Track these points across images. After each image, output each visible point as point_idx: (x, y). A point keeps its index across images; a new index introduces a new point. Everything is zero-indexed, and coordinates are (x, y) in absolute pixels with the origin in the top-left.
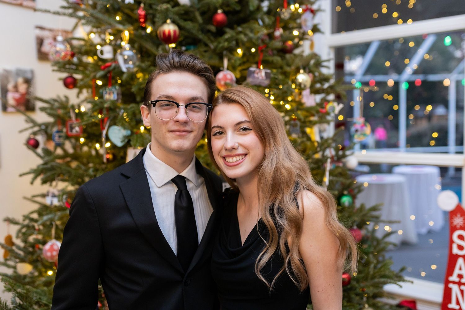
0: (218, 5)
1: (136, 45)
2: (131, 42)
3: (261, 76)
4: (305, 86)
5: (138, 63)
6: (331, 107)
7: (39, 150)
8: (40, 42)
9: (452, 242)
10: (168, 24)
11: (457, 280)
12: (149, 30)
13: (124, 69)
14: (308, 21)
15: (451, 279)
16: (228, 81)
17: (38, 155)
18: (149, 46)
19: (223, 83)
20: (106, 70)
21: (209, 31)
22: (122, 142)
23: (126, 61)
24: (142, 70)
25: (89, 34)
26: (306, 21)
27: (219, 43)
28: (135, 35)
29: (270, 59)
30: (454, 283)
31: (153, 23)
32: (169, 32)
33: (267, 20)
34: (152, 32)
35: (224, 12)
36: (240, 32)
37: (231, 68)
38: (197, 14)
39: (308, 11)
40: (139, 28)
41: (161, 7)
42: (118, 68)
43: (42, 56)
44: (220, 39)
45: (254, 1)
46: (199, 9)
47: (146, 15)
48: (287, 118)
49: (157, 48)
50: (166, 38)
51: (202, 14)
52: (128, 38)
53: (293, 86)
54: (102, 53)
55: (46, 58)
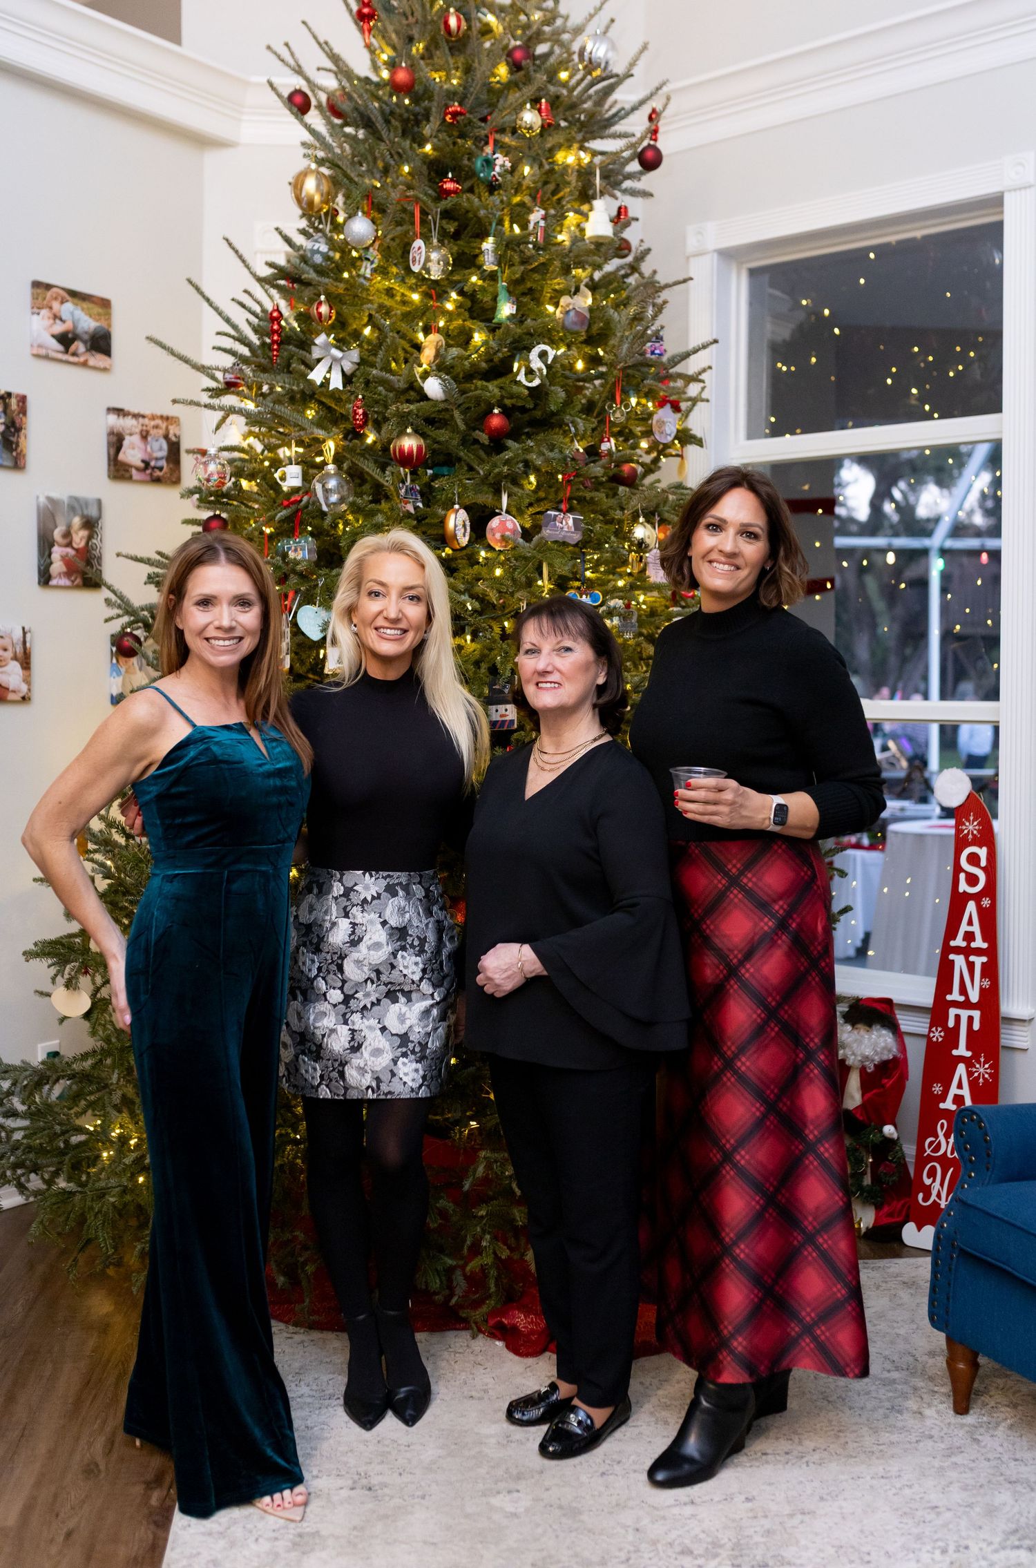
0: (493, 400)
1: (345, 466)
2: (338, 460)
3: (567, 523)
4: (647, 546)
5: (347, 495)
8: (116, 441)
9: (958, 869)
10: (409, 435)
11: (964, 944)
12: (371, 439)
13: (325, 508)
14: (667, 423)
15: (952, 943)
16: (508, 533)
18: (369, 467)
19: (498, 536)
20: (293, 507)
21: (476, 441)
22: (320, 631)
23: (327, 491)
24: (356, 509)
26: (662, 423)
27: (495, 466)
28: (345, 448)
29: (588, 495)
30: (958, 950)
31: (381, 429)
32: (410, 449)
34: (376, 444)
35: (506, 412)
36: (532, 449)
37: (514, 510)
38: (456, 414)
39: (668, 406)
40: (354, 434)
41: (397, 408)
42: (314, 503)
43: (117, 471)
44: (495, 458)
45: (559, 394)
46: (459, 406)
47: (365, 414)
48: (616, 603)
49: (383, 470)
50: (405, 459)
51: (464, 413)
52: (333, 453)
53: (627, 545)
54: (283, 478)
55: (127, 475)
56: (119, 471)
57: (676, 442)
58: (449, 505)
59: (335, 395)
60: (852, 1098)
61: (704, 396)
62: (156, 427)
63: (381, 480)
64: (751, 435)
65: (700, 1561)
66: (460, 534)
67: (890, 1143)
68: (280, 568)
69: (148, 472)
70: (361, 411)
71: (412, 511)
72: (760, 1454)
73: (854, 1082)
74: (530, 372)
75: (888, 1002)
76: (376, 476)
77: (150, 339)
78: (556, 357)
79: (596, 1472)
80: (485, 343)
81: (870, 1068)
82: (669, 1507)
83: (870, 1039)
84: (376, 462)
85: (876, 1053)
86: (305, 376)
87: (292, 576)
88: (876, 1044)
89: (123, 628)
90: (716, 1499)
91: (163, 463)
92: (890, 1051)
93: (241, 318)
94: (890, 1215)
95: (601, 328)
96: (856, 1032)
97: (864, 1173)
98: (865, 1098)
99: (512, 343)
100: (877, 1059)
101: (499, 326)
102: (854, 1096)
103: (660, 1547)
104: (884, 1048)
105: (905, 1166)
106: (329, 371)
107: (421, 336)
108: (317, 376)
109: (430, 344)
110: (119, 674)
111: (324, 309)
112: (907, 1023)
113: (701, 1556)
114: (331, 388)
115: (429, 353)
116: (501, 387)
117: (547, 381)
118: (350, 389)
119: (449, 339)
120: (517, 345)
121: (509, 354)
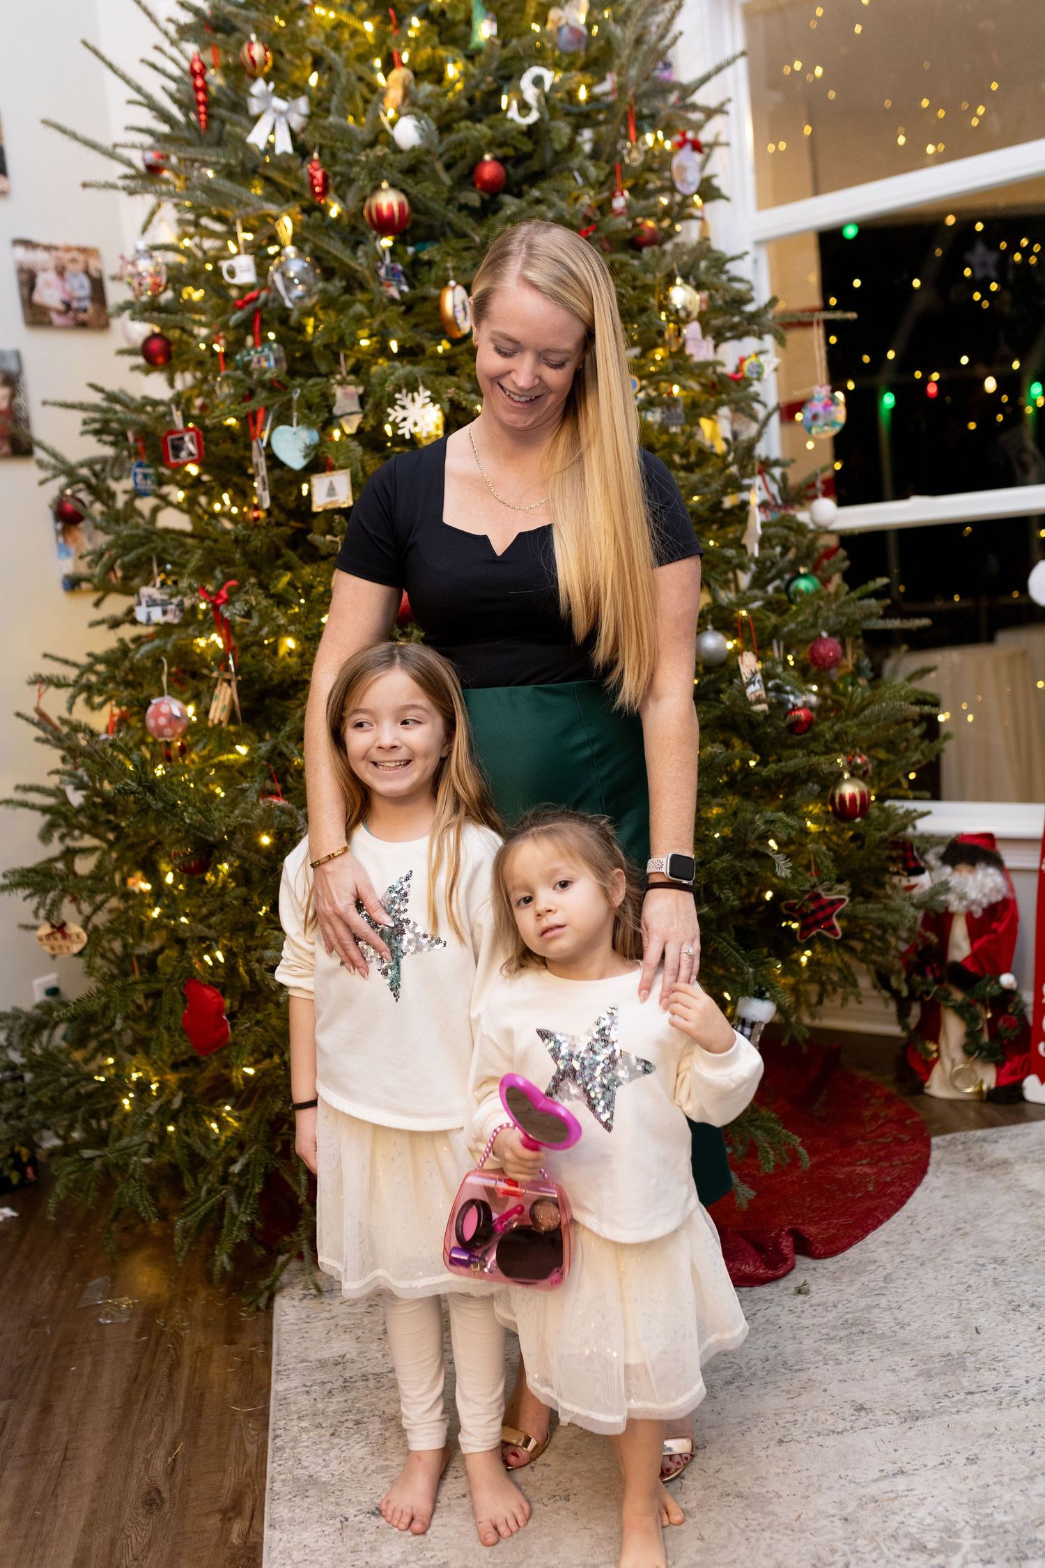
0: (482, 143)
1: (307, 248)
2: (297, 240)
4: (689, 314)
5: (317, 287)
6: (752, 365)
10: (385, 190)
12: (335, 210)
13: (288, 304)
14: (687, 167)
18: (336, 248)
20: (249, 308)
21: (464, 207)
22: (305, 457)
23: (289, 283)
24: (326, 301)
26: (683, 169)
27: (493, 228)
28: (305, 226)
31: (346, 194)
32: (390, 207)
33: (593, 172)
34: (343, 214)
35: (498, 159)
36: (538, 201)
38: (440, 168)
39: (688, 147)
40: (313, 209)
41: (367, 156)
42: (274, 300)
43: (34, 315)
44: (492, 220)
45: (562, 129)
46: (441, 156)
47: (325, 177)
49: (354, 251)
50: (384, 225)
51: (448, 167)
52: (290, 232)
53: (663, 316)
54: (232, 273)
55: (45, 319)
56: (36, 316)
57: (697, 199)
58: (443, 284)
59: (281, 164)
60: (959, 947)
61: (722, 139)
62: (74, 261)
63: (353, 264)
64: (762, 205)
65: (939, 1559)
66: (460, 316)
67: (1009, 994)
68: (242, 381)
69: (71, 314)
70: (319, 174)
71: (397, 295)
72: (962, 1396)
73: (959, 932)
74: (524, 107)
75: (989, 838)
76: (347, 260)
77: (46, 123)
78: (553, 86)
79: (771, 1439)
80: (465, 75)
81: (978, 913)
82: (875, 1481)
83: (975, 880)
84: (344, 241)
85: (984, 895)
86: (243, 142)
87: (259, 390)
88: (983, 886)
89: (62, 491)
90: (931, 1464)
91: (87, 304)
92: (998, 891)
93: (155, 85)
94: (1013, 1073)
95: (601, 49)
96: (957, 874)
97: (981, 1030)
98: (977, 945)
99: (498, 69)
100: (985, 903)
101: (479, 51)
102: (960, 946)
103: (880, 1539)
104: (991, 890)
105: (1023, 1017)
106: (273, 132)
107: (380, 77)
108: (258, 137)
109: (393, 84)
110: (69, 554)
111: (257, 51)
112: (1012, 858)
113: (939, 1551)
114: (278, 151)
115: (395, 95)
116: (491, 127)
117: (547, 117)
118: (301, 150)
119: (417, 75)
120: (504, 72)
121: (494, 86)
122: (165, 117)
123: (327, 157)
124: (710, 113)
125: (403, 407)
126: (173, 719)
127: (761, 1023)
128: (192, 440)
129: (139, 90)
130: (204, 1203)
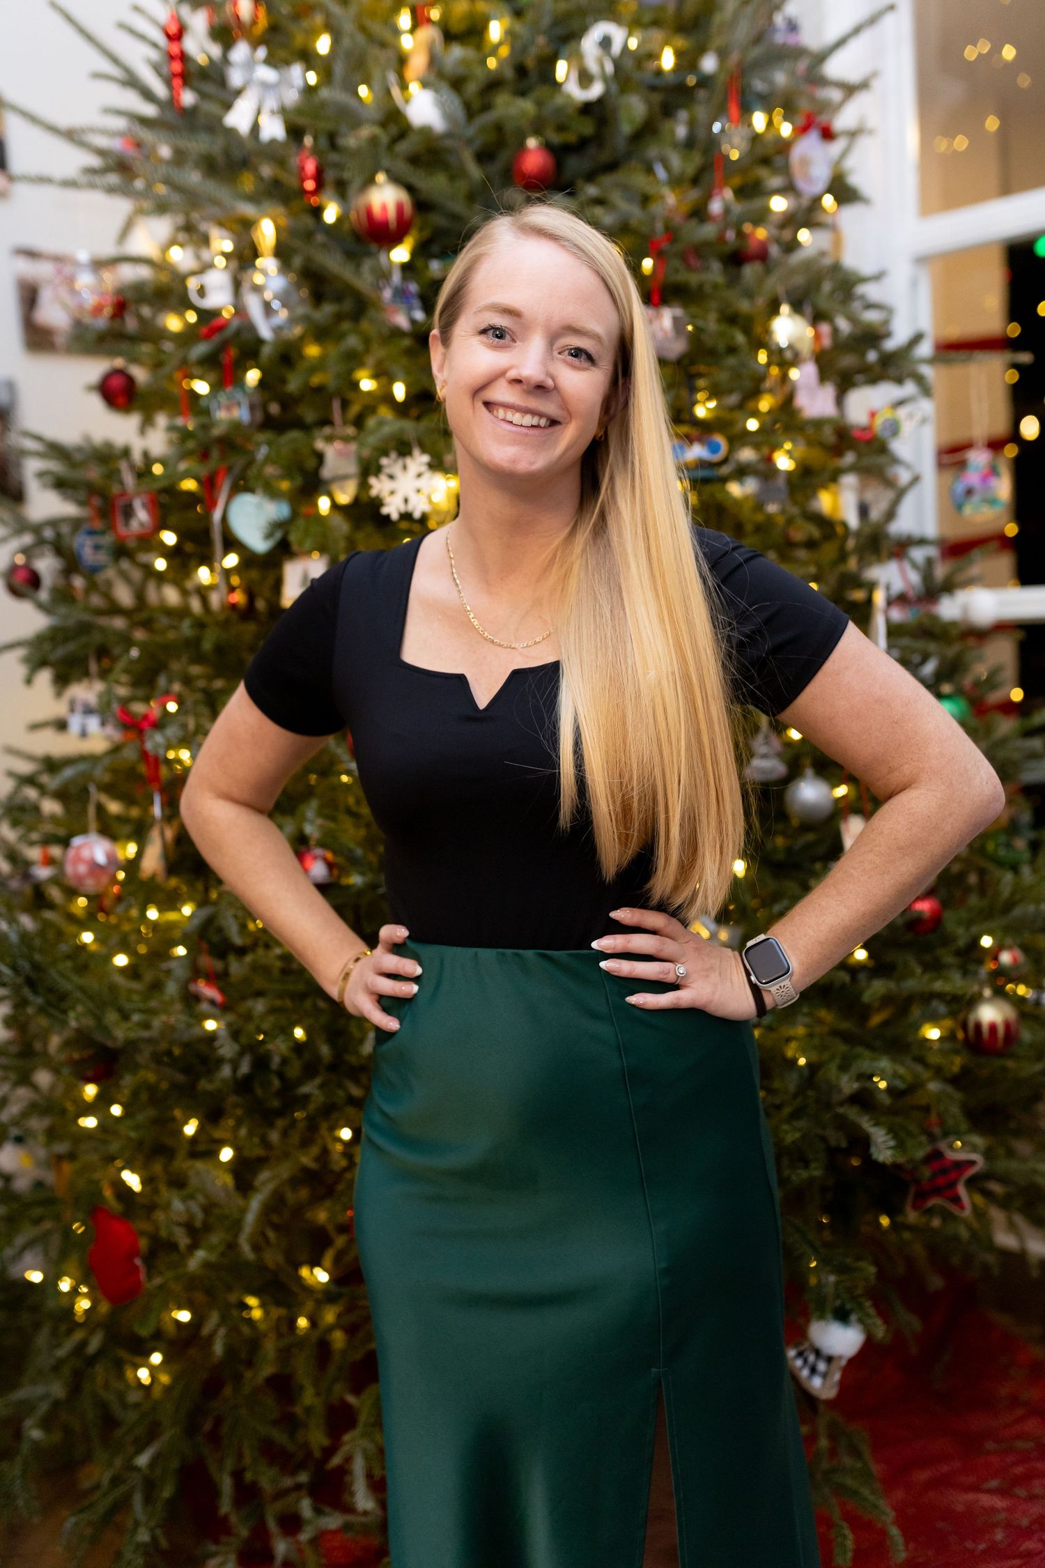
0: (526, 123)
1: (297, 261)
2: (282, 252)
3: (664, 328)
4: (798, 354)
5: (301, 310)
6: (886, 421)
7: (44, 595)
8: (29, 296)
10: (380, 185)
12: (331, 214)
13: (265, 332)
14: (814, 159)
17: (41, 606)
18: (333, 263)
20: (217, 338)
22: (268, 536)
23: (268, 308)
24: (321, 334)
25: (165, 249)
26: (805, 162)
28: (292, 232)
29: (693, 279)
31: (341, 190)
32: (384, 208)
33: (676, 161)
34: (340, 220)
35: (548, 147)
38: (468, 155)
39: (815, 134)
40: (303, 211)
42: (248, 329)
43: (36, 338)
45: (635, 107)
46: (471, 142)
47: (319, 170)
48: (747, 455)
49: (358, 266)
51: (480, 158)
52: (272, 240)
53: (762, 357)
54: (202, 292)
55: (49, 343)
56: (39, 339)
57: (828, 200)
59: (272, 152)
63: (357, 283)
70: (310, 167)
71: (405, 326)
78: (626, 48)
80: (510, 34)
84: (345, 252)
87: (214, 448)
99: (552, 27)
106: (260, 109)
107: (406, 38)
108: (239, 118)
109: (417, 48)
111: (244, 7)
114: (267, 136)
115: (418, 64)
116: (539, 104)
117: (614, 88)
118: (295, 133)
119: (449, 36)
120: (560, 31)
121: (548, 51)
122: (148, 95)
123: (323, 142)
124: (850, 90)
125: (391, 477)
126: (95, 867)
127: (840, 1357)
128: (144, 506)
129: (115, 60)
130: (105, 1495)
